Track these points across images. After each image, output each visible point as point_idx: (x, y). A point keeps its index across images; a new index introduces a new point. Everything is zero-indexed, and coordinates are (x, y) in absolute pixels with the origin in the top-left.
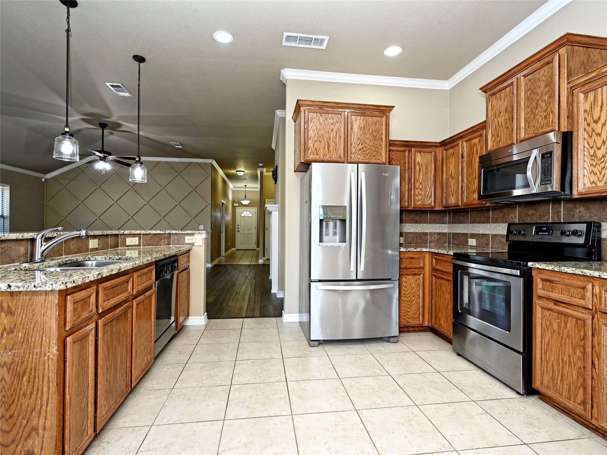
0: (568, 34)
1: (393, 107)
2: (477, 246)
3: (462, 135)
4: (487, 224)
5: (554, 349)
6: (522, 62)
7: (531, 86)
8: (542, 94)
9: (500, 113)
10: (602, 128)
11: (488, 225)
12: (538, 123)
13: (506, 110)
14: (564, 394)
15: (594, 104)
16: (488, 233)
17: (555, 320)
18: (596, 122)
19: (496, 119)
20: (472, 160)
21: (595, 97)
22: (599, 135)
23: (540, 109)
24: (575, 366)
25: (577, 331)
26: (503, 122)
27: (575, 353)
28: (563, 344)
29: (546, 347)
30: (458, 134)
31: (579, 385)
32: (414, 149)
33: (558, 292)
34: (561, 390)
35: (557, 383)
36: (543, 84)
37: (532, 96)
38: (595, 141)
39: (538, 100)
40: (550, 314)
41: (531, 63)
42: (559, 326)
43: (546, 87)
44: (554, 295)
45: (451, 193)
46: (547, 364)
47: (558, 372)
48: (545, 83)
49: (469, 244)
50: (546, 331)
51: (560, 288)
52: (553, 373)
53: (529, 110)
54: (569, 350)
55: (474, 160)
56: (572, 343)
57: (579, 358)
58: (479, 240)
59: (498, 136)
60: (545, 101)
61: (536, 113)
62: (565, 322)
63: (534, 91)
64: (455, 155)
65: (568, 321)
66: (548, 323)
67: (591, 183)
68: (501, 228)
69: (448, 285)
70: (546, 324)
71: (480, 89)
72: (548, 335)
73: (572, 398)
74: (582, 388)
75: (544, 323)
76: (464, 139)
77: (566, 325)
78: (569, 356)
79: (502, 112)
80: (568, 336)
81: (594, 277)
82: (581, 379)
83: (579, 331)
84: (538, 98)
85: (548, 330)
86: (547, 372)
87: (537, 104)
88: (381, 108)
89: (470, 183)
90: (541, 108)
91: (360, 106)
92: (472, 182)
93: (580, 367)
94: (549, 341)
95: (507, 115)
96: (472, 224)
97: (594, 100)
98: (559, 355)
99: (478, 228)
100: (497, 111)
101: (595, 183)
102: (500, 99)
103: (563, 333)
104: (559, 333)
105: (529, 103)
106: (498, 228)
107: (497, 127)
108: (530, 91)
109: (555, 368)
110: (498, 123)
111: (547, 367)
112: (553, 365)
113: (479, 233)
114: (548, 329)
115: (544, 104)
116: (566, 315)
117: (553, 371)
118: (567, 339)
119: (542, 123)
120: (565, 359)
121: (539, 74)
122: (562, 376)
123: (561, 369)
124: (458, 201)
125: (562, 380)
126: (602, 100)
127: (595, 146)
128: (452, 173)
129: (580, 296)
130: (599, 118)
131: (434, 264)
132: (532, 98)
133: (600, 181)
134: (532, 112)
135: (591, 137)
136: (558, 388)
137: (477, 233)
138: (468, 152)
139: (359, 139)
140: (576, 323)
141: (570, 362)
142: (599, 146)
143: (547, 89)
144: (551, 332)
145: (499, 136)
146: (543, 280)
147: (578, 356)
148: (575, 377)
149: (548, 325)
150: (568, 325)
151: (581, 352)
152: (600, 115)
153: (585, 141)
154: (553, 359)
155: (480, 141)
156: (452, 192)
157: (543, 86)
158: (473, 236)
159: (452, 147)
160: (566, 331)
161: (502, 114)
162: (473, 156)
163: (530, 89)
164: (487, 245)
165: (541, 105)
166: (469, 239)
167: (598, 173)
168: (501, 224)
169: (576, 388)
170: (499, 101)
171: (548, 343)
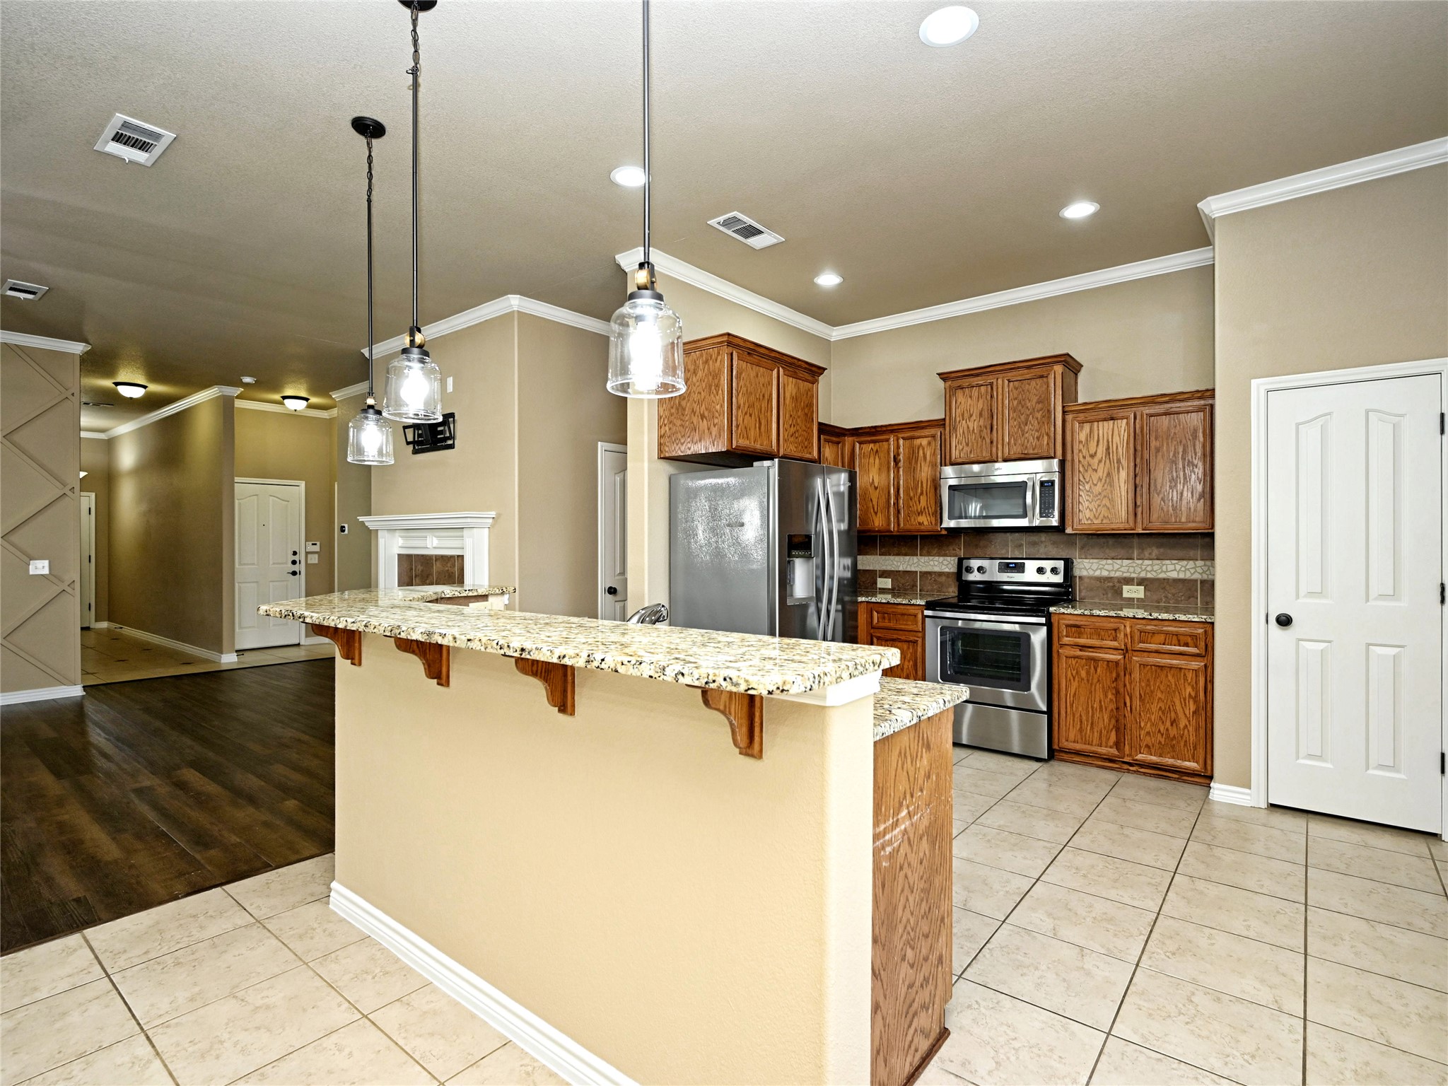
0: (1068, 355)
1: (825, 369)
2: (893, 589)
3: (896, 427)
4: (912, 557)
5: (1082, 699)
6: (1009, 363)
7: (1018, 395)
8: (1034, 409)
9: (971, 416)
10: (1098, 465)
11: (915, 559)
12: (1028, 442)
13: (981, 415)
14: (1094, 743)
15: (1090, 437)
16: (913, 569)
17: (1082, 668)
18: (1092, 456)
19: (964, 422)
20: (914, 467)
21: (1091, 429)
22: (1096, 470)
23: (1030, 427)
24: (1106, 710)
25: (1108, 674)
26: (975, 428)
27: (1106, 696)
28: (1093, 690)
29: (1072, 699)
30: (890, 425)
31: (1111, 727)
32: (826, 437)
33: (1085, 636)
34: (1091, 740)
35: (1086, 733)
36: (1035, 399)
37: (1020, 407)
38: (1090, 476)
39: (1028, 416)
40: (1077, 662)
41: (1019, 368)
42: (1088, 673)
43: (1038, 402)
44: (1082, 641)
45: (872, 510)
46: (1074, 716)
47: (1087, 721)
48: (1037, 398)
49: (879, 586)
50: (1072, 680)
51: (1088, 633)
52: (1081, 725)
53: (1015, 423)
54: (1099, 694)
55: (919, 468)
56: (1103, 687)
57: (1111, 700)
58: (897, 579)
59: (967, 445)
60: (1037, 419)
61: (1026, 430)
62: (1094, 667)
63: (1023, 403)
64: (882, 455)
65: (1098, 666)
66: (1074, 673)
67: (1087, 520)
68: (936, 563)
69: (909, 648)
70: (1072, 674)
71: (939, 374)
72: (1075, 684)
73: (1104, 744)
74: (1114, 730)
75: (1069, 673)
76: (900, 435)
77: (1096, 671)
78: (1100, 702)
79: (974, 415)
80: (1099, 681)
81: (1128, 617)
82: (1113, 721)
83: (1111, 673)
84: (1028, 413)
85: (1074, 680)
86: (1073, 726)
87: (1027, 420)
88: (814, 369)
89: (911, 499)
90: (1032, 426)
91: (793, 360)
92: (916, 499)
93: (1112, 710)
94: (1076, 691)
95: (982, 420)
96: (883, 557)
97: (1090, 432)
98: (1088, 702)
99: (895, 563)
100: (965, 412)
101: (1091, 520)
102: (971, 397)
103: (1092, 679)
104: (1088, 680)
105: (1015, 415)
106: (932, 563)
107: (966, 432)
108: (1016, 401)
109: (1084, 718)
110: (968, 427)
111: (1074, 720)
112: (1081, 716)
113: (897, 569)
114: (1074, 678)
115: (1036, 422)
116: (1095, 660)
117: (1081, 722)
118: (1098, 684)
119: (1034, 444)
120: (1095, 706)
121: (1029, 384)
122: (1092, 724)
123: (1090, 718)
124: (889, 524)
125: (1092, 728)
126: (1098, 435)
127: (1091, 482)
128: (873, 480)
129: (1111, 638)
130: (1096, 453)
131: (875, 620)
132: (1020, 411)
133: (1097, 519)
134: (1020, 427)
135: (1087, 471)
136: (1088, 738)
137: (893, 569)
138: (907, 455)
139: (791, 416)
140: (1108, 665)
141: (1101, 707)
142: (1095, 483)
143: (1040, 406)
144: (1078, 681)
145: (970, 444)
146: (1067, 626)
147: (1110, 699)
148: (1106, 720)
149: (1074, 675)
150: (1098, 670)
151: (1113, 694)
152: (1096, 451)
153: (1081, 475)
154: (1080, 709)
155: (929, 443)
156: (874, 509)
157: (1035, 401)
158: (885, 574)
159: (874, 442)
160: (1096, 677)
161: (974, 417)
162: (916, 462)
163: (1016, 399)
164: (913, 586)
165: (1032, 422)
166: (879, 579)
167: (1094, 510)
168: (937, 558)
169: (1107, 732)
170: (969, 399)
171: (1075, 694)
